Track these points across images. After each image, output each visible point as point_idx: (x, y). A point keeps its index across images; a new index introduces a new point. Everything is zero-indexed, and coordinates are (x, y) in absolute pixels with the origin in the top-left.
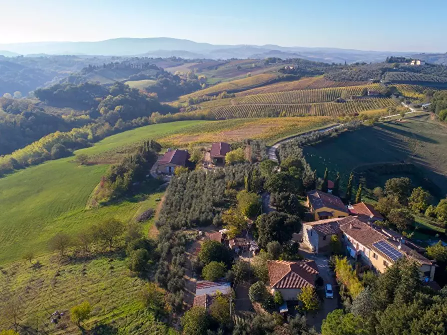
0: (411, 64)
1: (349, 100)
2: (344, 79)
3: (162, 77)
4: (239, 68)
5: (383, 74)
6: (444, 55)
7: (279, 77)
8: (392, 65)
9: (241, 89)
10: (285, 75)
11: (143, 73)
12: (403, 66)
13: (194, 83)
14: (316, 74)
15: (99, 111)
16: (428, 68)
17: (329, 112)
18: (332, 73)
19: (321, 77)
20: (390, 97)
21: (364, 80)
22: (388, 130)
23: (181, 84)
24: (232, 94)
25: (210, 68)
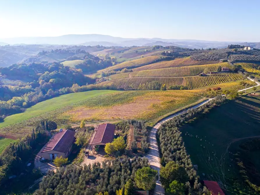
0: (244, 49)
1: (209, 74)
2: (203, 59)
3: (87, 58)
4: (137, 52)
5: (228, 56)
6: (259, 43)
7: (161, 58)
8: (233, 50)
9: (137, 66)
10: (165, 57)
11: (76, 55)
12: (239, 50)
13: (108, 62)
14: (185, 56)
15: (39, 82)
16: (255, 52)
17: (196, 83)
18: (195, 56)
19: (189, 58)
20: (237, 73)
21: (217, 60)
22: (247, 103)
23: (99, 62)
24: (130, 70)
25: (119, 52)
